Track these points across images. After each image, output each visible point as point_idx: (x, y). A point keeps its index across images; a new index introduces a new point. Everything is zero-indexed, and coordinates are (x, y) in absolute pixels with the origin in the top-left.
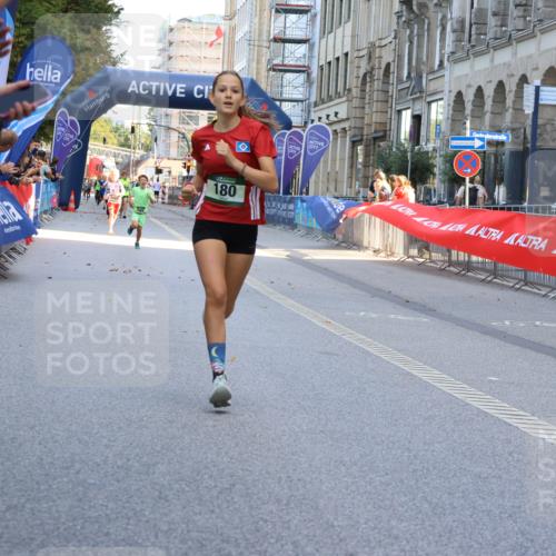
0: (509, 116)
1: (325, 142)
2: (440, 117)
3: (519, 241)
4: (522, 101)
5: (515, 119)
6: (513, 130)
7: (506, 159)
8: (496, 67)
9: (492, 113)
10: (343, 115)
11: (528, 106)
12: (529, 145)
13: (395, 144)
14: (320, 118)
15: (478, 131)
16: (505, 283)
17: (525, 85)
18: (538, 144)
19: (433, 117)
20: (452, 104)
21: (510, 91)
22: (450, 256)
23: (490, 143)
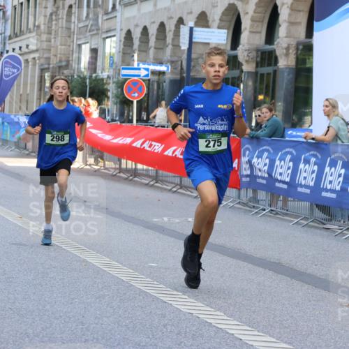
0: (169, 50)
1: (18, 70)
2: (114, 51)
3: (176, 153)
4: (179, 39)
5: (173, 54)
6: (172, 62)
7: (166, 85)
8: (158, 10)
9: (155, 48)
10: (32, 47)
11: (185, 44)
12: (185, 75)
13: (76, 72)
14: (14, 50)
15: (144, 62)
16: (165, 186)
17: (182, 26)
18: (192, 74)
19: (107, 50)
20: (123, 40)
21: (170, 31)
22: (120, 164)
23: (153, 73)
